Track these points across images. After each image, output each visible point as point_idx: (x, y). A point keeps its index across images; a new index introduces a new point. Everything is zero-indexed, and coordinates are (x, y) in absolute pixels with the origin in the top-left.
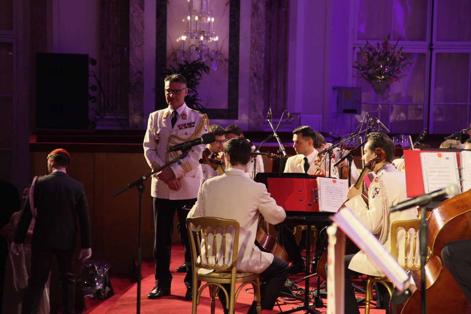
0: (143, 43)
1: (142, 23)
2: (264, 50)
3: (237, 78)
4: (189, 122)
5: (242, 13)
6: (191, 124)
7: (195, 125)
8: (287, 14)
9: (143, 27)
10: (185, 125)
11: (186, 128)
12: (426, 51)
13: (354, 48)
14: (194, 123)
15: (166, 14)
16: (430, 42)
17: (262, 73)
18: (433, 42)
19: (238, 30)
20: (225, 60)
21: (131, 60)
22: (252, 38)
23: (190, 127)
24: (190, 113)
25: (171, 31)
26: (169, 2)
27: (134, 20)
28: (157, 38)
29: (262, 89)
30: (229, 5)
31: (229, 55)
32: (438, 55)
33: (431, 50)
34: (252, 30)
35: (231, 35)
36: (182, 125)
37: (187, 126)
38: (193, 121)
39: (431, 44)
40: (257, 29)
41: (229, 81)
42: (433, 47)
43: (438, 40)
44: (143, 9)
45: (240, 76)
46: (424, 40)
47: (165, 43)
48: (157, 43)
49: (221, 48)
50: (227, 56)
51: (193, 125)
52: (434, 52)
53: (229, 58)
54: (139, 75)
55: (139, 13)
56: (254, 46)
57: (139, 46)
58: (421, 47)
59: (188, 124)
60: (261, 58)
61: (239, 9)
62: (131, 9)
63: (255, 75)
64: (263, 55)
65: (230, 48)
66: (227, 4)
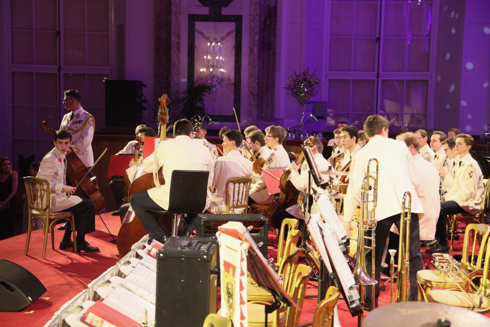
0: (179, 73)
1: (179, 61)
2: (257, 77)
3: (240, 96)
4: (80, 120)
5: (243, 54)
6: (80, 121)
7: (83, 122)
8: (274, 54)
9: (179, 63)
10: (76, 121)
11: (77, 123)
12: (375, 78)
13: (326, 76)
14: (82, 121)
15: (194, 55)
16: (377, 72)
17: (256, 92)
18: (380, 73)
19: (240, 65)
20: (232, 84)
21: (171, 84)
22: (249, 70)
23: (79, 123)
24: (83, 114)
25: (196, 65)
26: (196, 47)
27: (174, 58)
28: (188, 70)
29: (256, 102)
30: (234, 49)
31: (235, 81)
32: (382, 80)
33: (378, 77)
34: (249, 64)
35: (236, 68)
36: (75, 122)
37: (77, 122)
38: (82, 119)
39: (378, 74)
40: (253, 64)
41: (235, 98)
42: (380, 76)
43: (383, 71)
44: (179, 52)
45: (241, 94)
46: (374, 71)
47: (193, 73)
48: (188, 73)
49: (230, 76)
50: (233, 81)
51: (81, 122)
52: (380, 79)
53: (235, 83)
54: (176, 94)
55: (177, 54)
56: (251, 75)
57: (177, 75)
58: (372, 76)
59: (78, 121)
60: (255, 82)
61: (241, 51)
62: (172, 52)
63: (251, 93)
64: (257, 81)
65: (235, 77)
66: (233, 48)
